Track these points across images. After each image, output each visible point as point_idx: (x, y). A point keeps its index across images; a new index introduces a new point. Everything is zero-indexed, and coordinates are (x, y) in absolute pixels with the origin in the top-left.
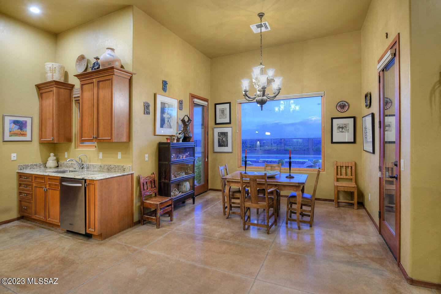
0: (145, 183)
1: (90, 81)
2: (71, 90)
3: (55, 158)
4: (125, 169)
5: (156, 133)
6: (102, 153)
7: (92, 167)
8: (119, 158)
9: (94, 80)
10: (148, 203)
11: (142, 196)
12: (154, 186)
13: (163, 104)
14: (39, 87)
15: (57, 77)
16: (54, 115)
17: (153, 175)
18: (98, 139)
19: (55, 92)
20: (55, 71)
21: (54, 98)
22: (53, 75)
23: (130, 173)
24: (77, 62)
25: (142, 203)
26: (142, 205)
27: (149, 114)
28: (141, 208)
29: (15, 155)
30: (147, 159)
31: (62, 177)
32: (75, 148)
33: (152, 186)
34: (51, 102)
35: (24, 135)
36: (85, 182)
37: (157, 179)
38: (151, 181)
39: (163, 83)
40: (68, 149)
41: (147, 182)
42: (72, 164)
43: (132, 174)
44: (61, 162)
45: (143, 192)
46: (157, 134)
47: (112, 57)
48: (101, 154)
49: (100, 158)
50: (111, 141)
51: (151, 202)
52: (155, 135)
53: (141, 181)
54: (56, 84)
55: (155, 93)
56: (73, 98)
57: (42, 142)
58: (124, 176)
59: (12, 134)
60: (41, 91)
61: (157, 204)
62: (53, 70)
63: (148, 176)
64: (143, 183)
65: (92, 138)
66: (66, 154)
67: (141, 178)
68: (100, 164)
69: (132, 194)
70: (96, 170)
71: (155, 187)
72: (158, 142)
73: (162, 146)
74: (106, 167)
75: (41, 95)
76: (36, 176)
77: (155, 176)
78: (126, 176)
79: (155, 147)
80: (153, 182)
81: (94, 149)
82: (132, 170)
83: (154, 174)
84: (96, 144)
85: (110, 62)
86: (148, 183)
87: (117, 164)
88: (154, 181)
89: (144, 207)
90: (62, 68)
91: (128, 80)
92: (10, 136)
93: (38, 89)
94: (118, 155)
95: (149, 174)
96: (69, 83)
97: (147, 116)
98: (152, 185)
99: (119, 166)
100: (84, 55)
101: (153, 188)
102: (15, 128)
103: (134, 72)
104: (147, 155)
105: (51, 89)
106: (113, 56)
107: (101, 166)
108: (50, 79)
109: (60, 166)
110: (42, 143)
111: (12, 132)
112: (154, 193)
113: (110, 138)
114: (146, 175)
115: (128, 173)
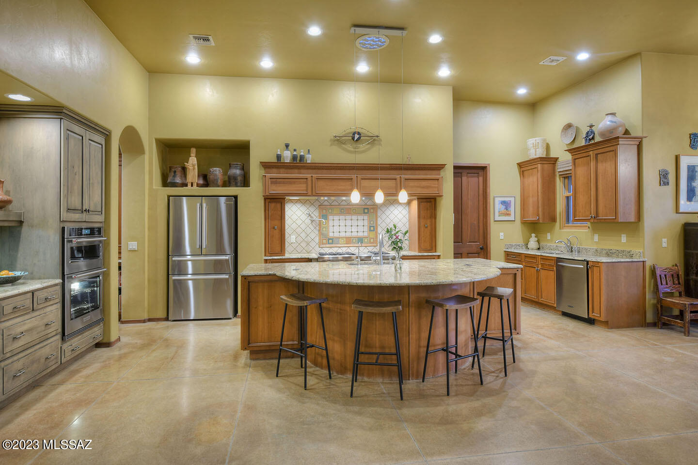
0: (663, 276)
1: (585, 155)
2: (554, 164)
3: (536, 239)
4: (633, 256)
5: (679, 210)
6: (597, 235)
7: (584, 251)
8: (622, 241)
9: (591, 153)
10: (669, 301)
11: (658, 291)
12: (677, 282)
13: (691, 169)
14: (520, 165)
15: (540, 153)
16: (539, 194)
17: (676, 267)
18: (598, 218)
19: (539, 169)
20: (538, 146)
21: (539, 174)
22: (536, 151)
23: (641, 260)
24: (562, 131)
25: (660, 301)
26: (659, 303)
27: (668, 184)
28: (657, 306)
29: (502, 234)
30: (665, 245)
31: (557, 258)
32: (560, 229)
33: (674, 282)
34: (535, 180)
35: (509, 215)
36: (588, 264)
37: (681, 273)
38: (673, 275)
39: (690, 137)
40: (550, 230)
41: (665, 275)
42: (557, 246)
43: (643, 261)
44: (542, 244)
45: (660, 287)
46: (681, 210)
47: (615, 124)
48: (597, 237)
49: (595, 241)
50: (616, 221)
51: (673, 301)
52: (677, 213)
53: (657, 272)
54: (541, 161)
55: (677, 154)
56: (557, 173)
57: (524, 221)
58: (633, 263)
59: (501, 214)
60: (522, 169)
61: (686, 304)
62: (535, 146)
63: (668, 267)
64: (660, 275)
65: (590, 218)
66: (549, 234)
67: (657, 269)
68: (595, 247)
69: (644, 287)
70: (590, 254)
71: (679, 284)
72: (683, 222)
73: (690, 228)
74: (604, 252)
75: (522, 173)
76: (526, 255)
77: (679, 269)
78: (635, 263)
79: (678, 229)
80: (675, 276)
81: (587, 231)
82: (644, 258)
83: (676, 265)
84: (589, 224)
85: (611, 130)
86: (667, 276)
87: (620, 249)
88: (678, 275)
89: (661, 306)
90: (544, 140)
91: (636, 146)
92: (499, 216)
93: (519, 167)
94: (622, 237)
95: (670, 266)
96: (552, 156)
97: (664, 188)
98: (675, 280)
99: (623, 251)
100: (571, 122)
101: (677, 284)
102: (503, 207)
103: (644, 135)
104: (665, 240)
105: (536, 166)
106: (615, 122)
107: (596, 250)
108: (533, 156)
109: (541, 248)
110: (524, 223)
111: (501, 212)
112: (677, 291)
113: (614, 218)
114: (665, 266)
115: (639, 260)
